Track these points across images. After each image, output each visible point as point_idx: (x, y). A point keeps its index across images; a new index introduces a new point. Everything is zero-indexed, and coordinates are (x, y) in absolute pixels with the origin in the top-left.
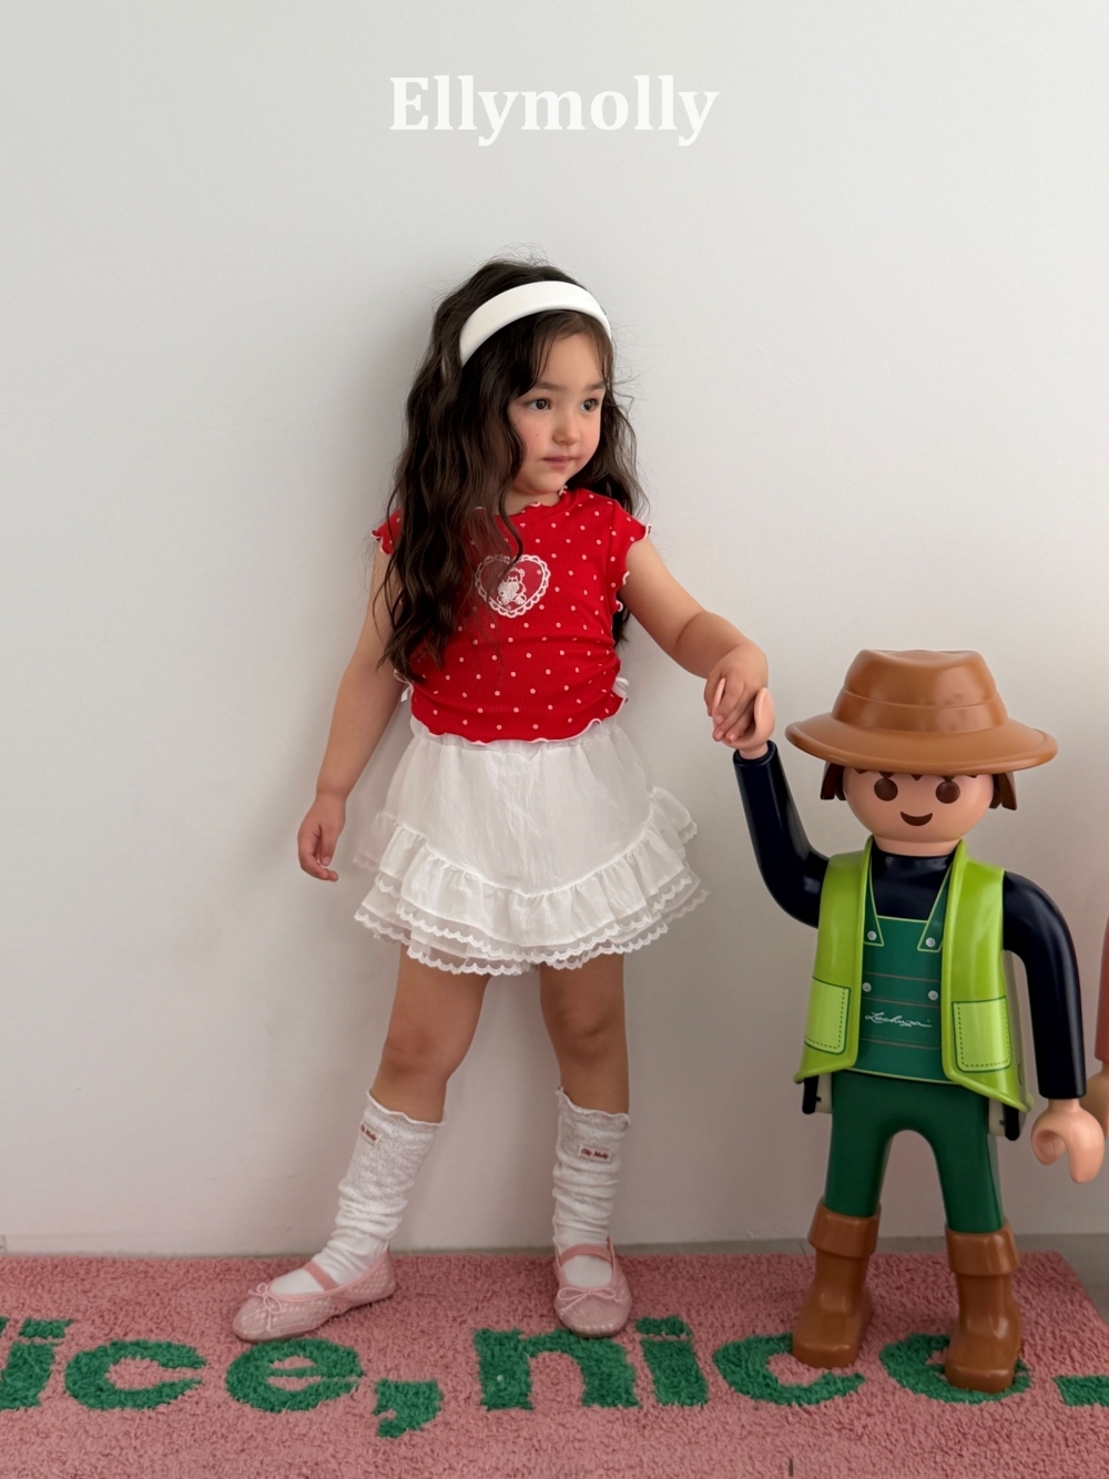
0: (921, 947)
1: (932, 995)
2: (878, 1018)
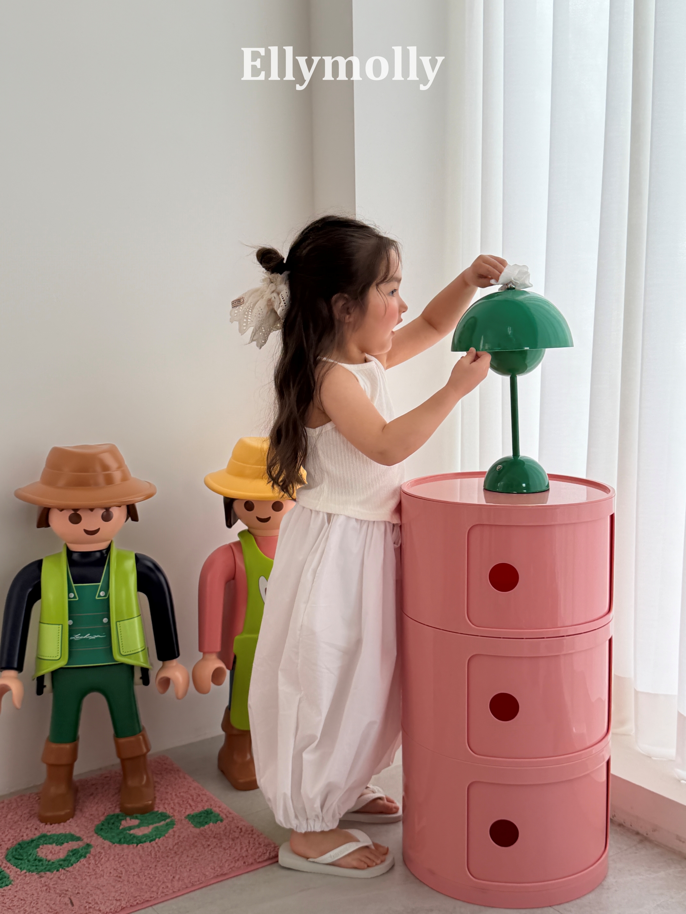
0: (98, 597)
1: (105, 620)
2: (77, 637)
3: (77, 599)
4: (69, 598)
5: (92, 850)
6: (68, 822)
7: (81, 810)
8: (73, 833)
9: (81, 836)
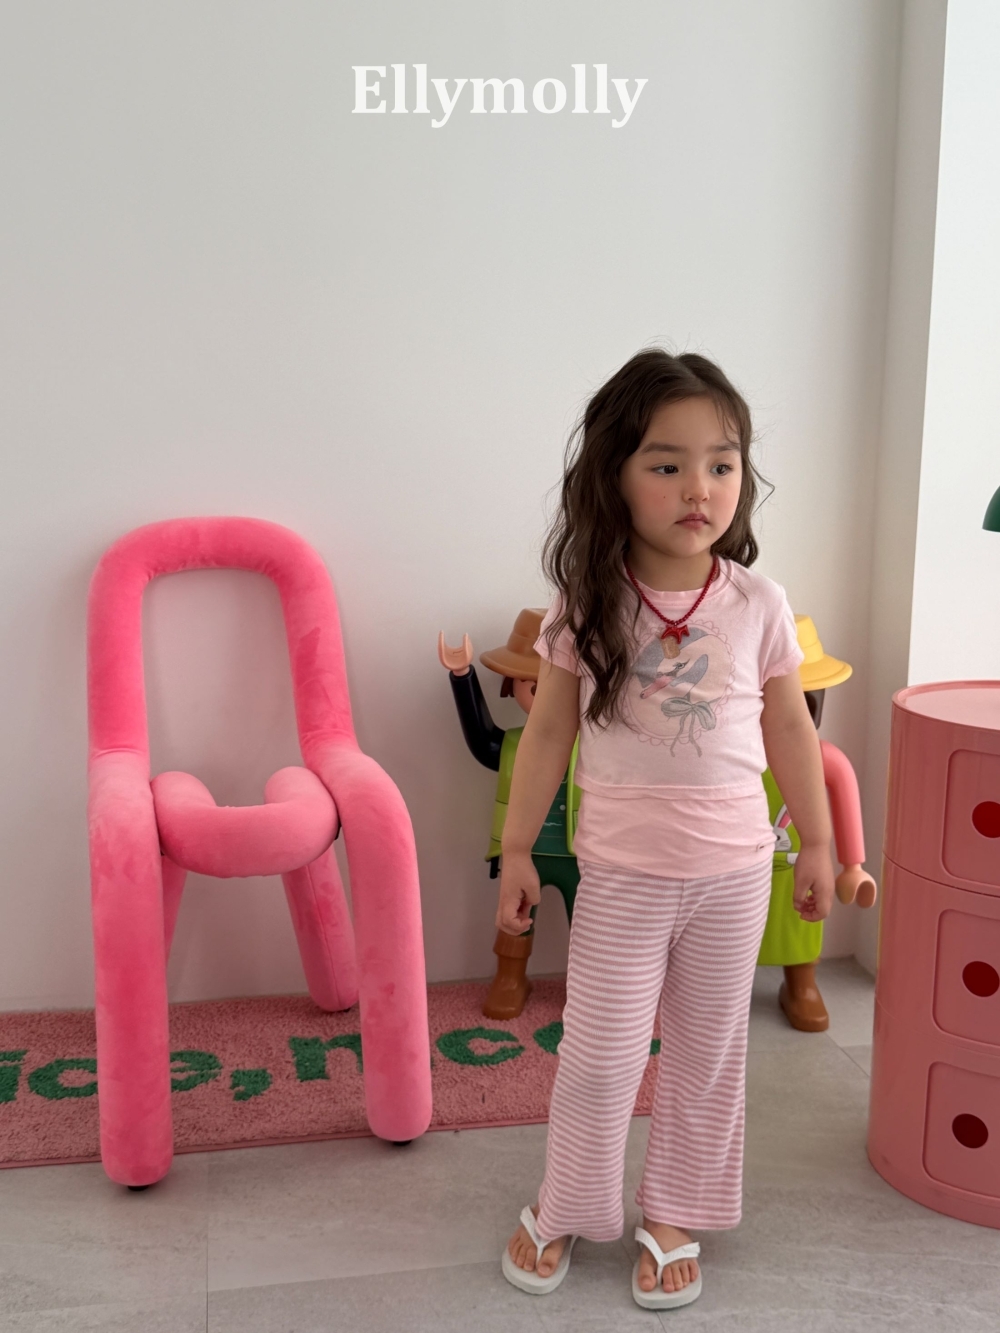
7: (529, 1013)
8: (511, 1032)
9: (518, 1037)
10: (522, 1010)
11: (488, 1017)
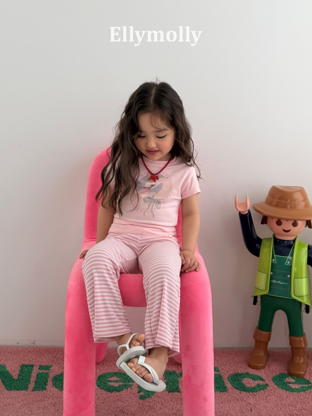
0: (286, 264)
1: (289, 276)
3: (276, 263)
4: (272, 261)
5: (268, 388)
6: (261, 370)
8: (262, 376)
9: (265, 379)
10: (266, 366)
11: (250, 368)
